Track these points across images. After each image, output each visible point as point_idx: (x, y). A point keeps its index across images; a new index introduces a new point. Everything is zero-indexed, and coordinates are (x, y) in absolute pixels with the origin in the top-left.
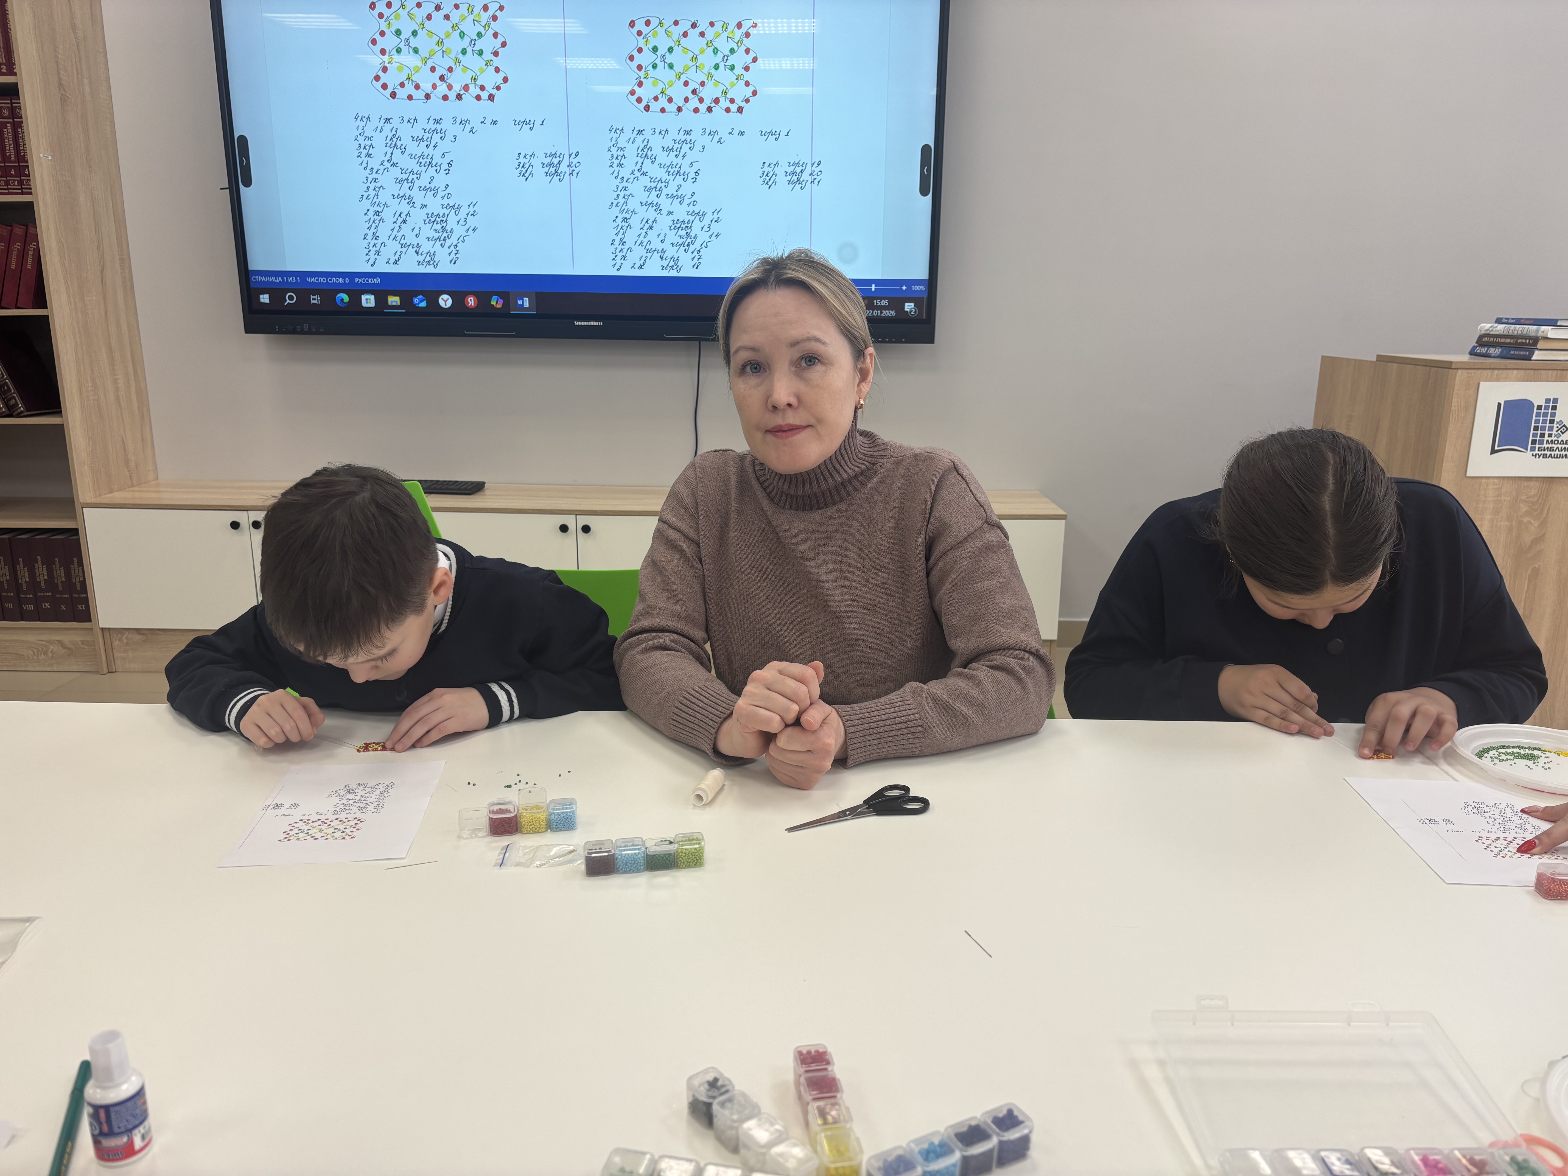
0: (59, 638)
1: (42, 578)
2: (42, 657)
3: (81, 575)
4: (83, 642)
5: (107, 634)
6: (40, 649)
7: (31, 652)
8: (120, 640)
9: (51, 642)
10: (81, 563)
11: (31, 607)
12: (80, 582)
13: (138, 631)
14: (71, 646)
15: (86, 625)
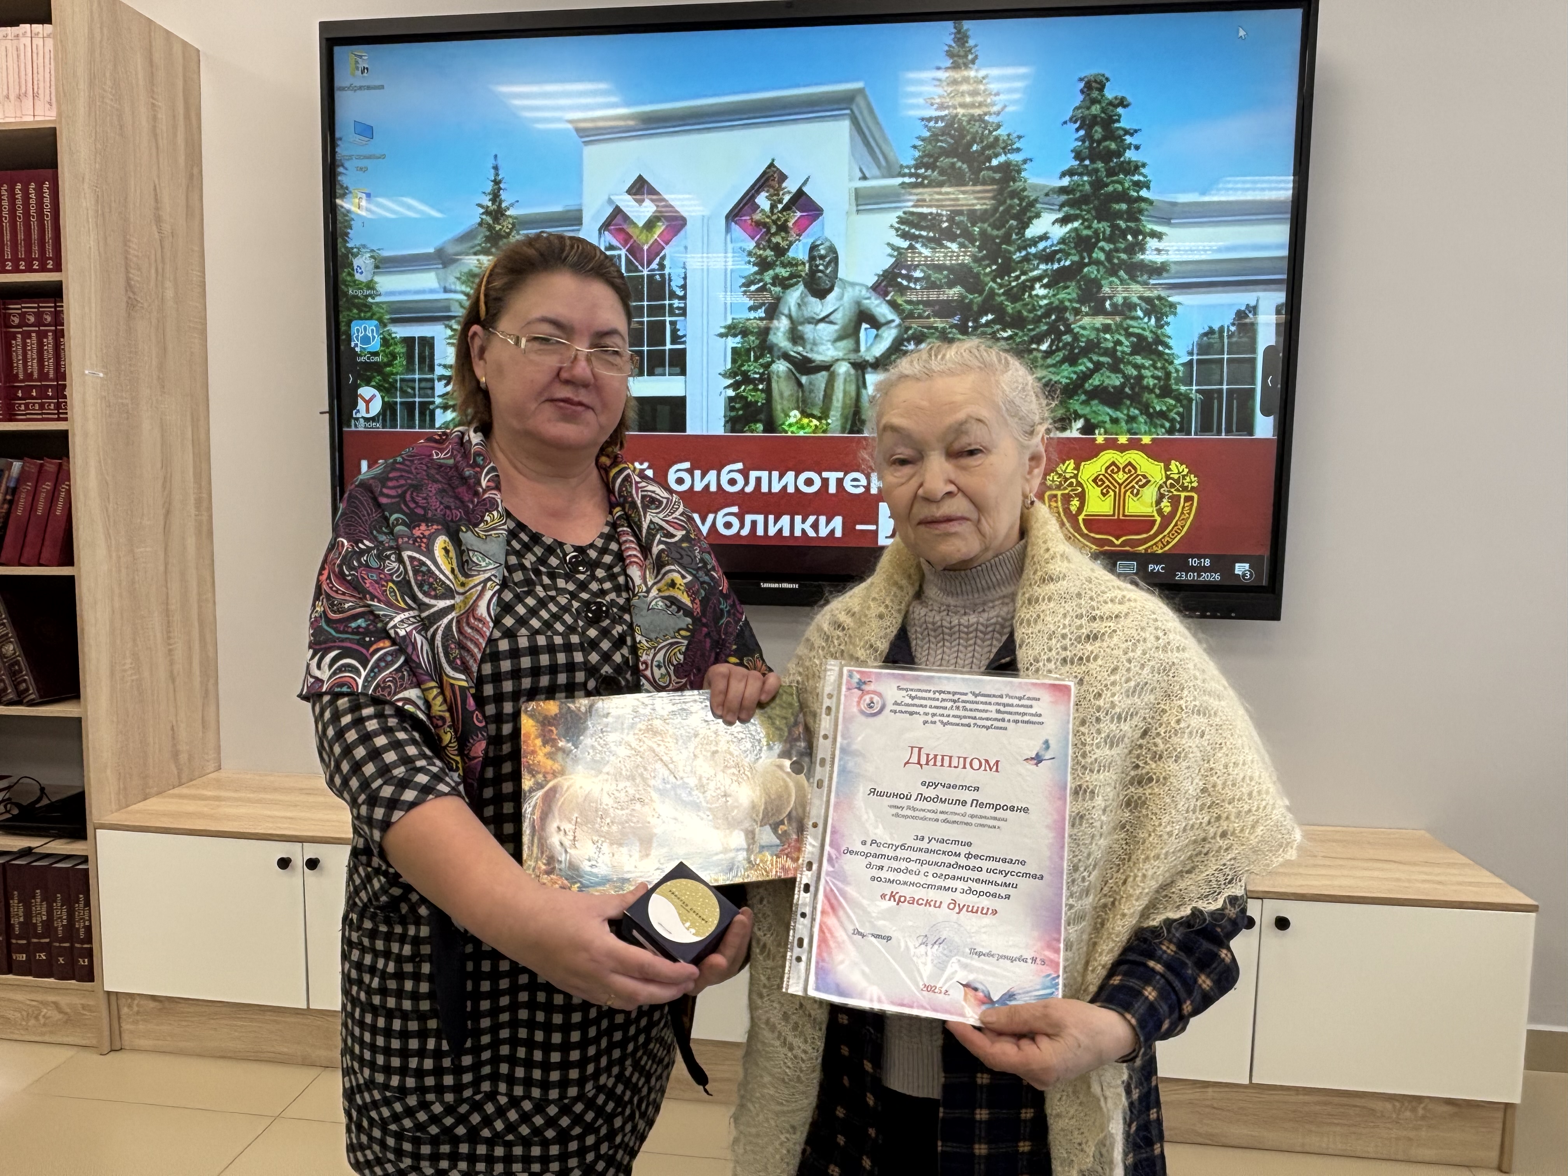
0: (53, 999)
1: (39, 919)
2: (32, 1022)
3: (87, 918)
4: (84, 1007)
5: (113, 999)
6: (31, 1012)
7: (19, 1015)
8: (130, 1008)
9: (45, 1004)
10: (88, 903)
11: (23, 957)
12: (85, 927)
14: (68, 1010)
15: (88, 985)
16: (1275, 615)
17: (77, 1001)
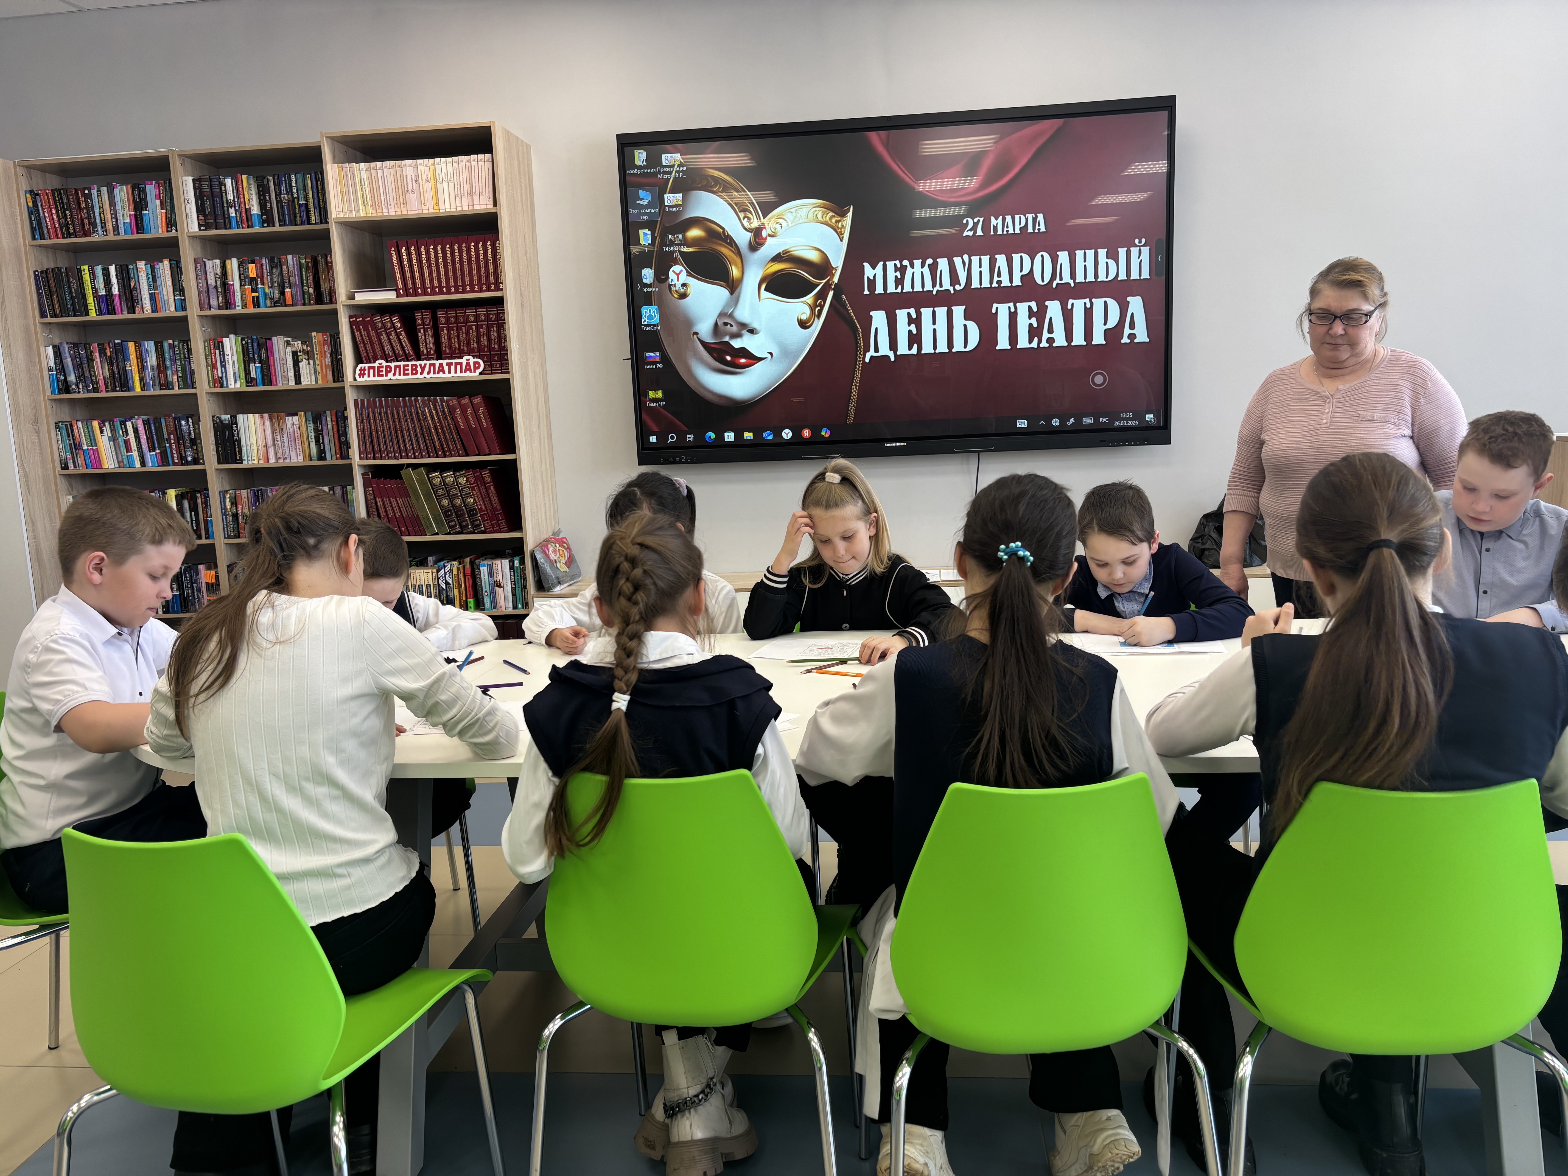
16: (1168, 442)
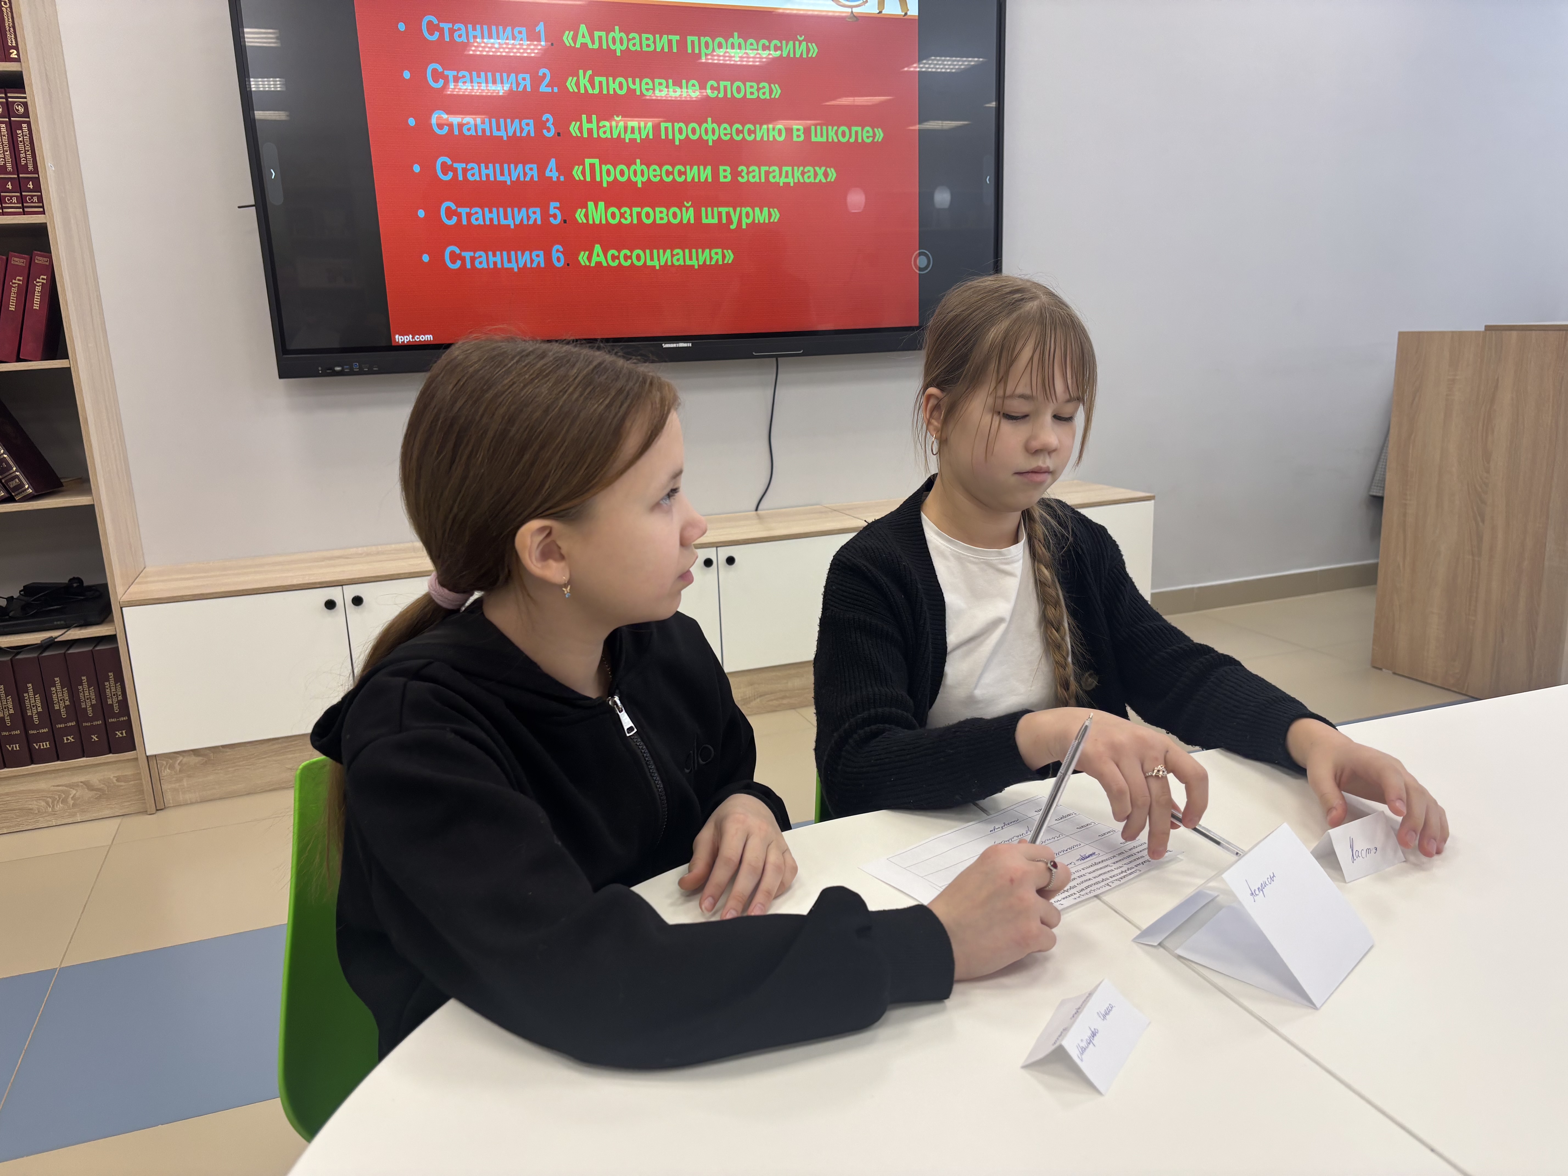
0: (83, 779)
1: (62, 705)
2: (60, 806)
3: (120, 693)
4: (119, 779)
5: (153, 763)
6: (57, 797)
7: (43, 803)
8: (172, 767)
9: (72, 786)
10: (120, 678)
11: (46, 745)
12: (118, 702)
13: (195, 752)
14: (101, 786)
15: (127, 755)
17: (110, 774)
